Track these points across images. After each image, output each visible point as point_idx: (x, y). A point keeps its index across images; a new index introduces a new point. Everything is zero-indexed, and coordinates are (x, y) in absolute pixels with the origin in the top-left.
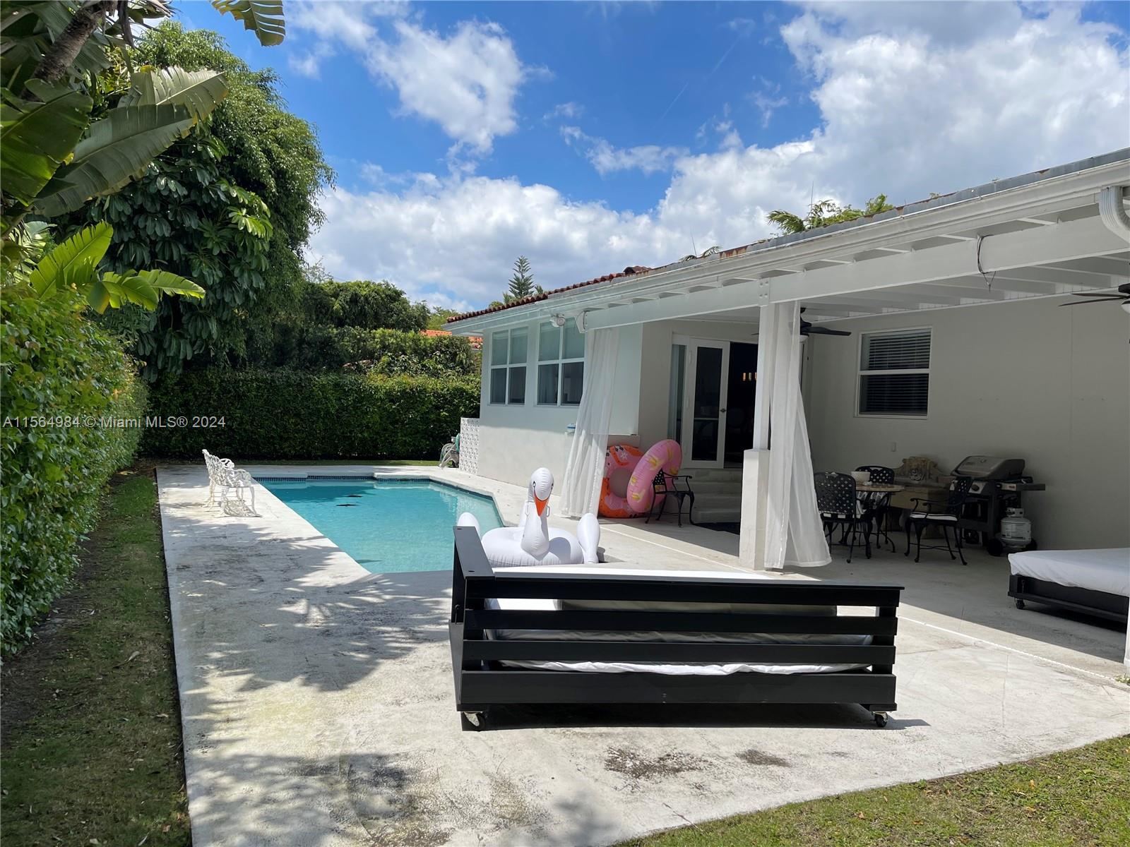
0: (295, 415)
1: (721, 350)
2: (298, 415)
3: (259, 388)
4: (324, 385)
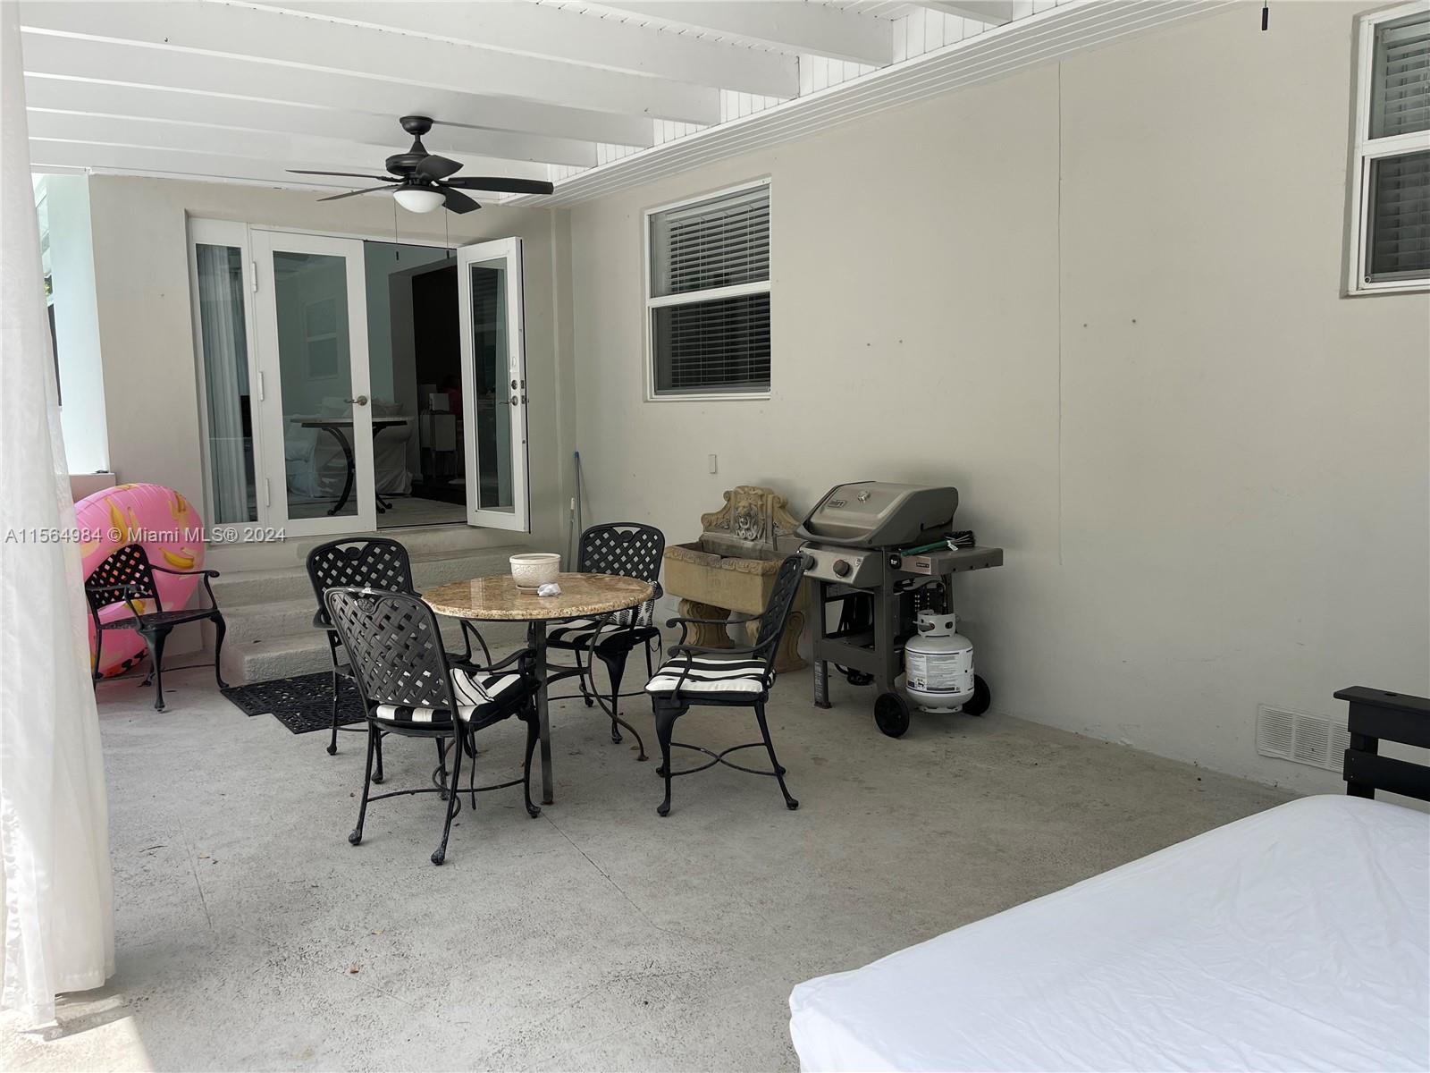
1: (340, 263)
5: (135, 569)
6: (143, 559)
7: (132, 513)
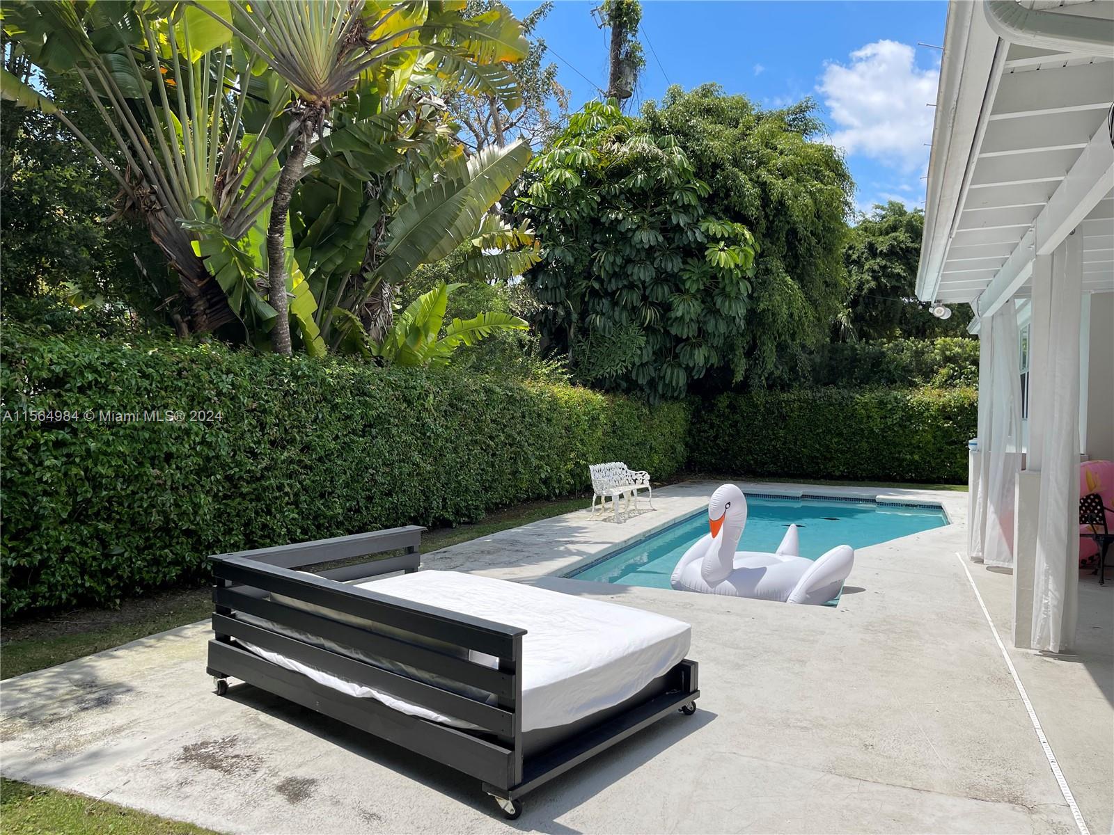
0: (837, 435)
2: (840, 435)
3: (801, 408)
4: (866, 403)
5: (1095, 508)
6: (1100, 503)
7: (1097, 476)
